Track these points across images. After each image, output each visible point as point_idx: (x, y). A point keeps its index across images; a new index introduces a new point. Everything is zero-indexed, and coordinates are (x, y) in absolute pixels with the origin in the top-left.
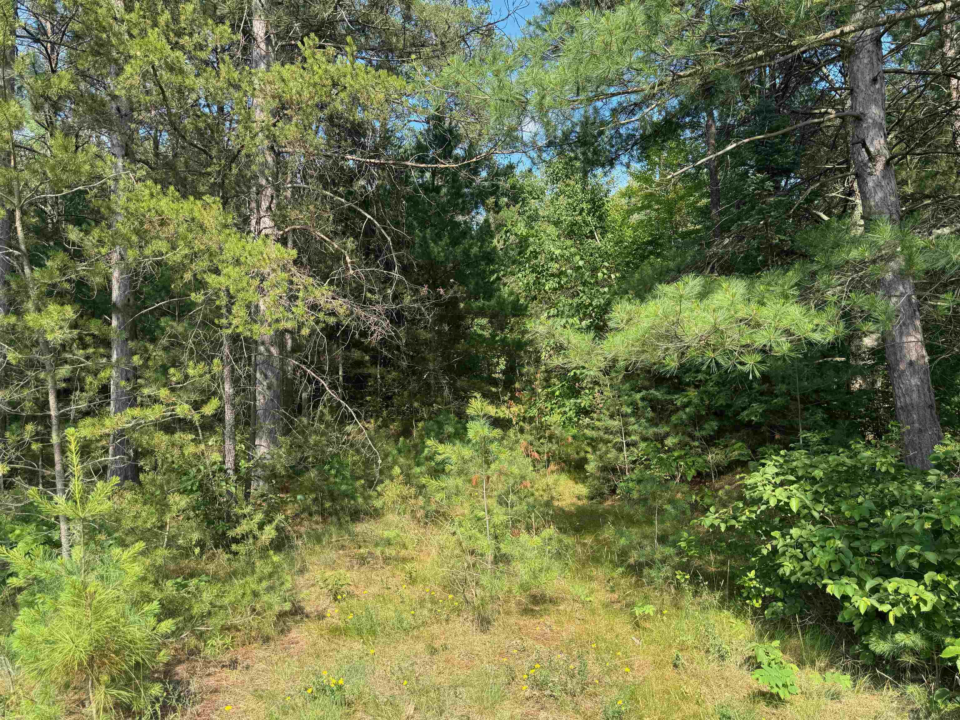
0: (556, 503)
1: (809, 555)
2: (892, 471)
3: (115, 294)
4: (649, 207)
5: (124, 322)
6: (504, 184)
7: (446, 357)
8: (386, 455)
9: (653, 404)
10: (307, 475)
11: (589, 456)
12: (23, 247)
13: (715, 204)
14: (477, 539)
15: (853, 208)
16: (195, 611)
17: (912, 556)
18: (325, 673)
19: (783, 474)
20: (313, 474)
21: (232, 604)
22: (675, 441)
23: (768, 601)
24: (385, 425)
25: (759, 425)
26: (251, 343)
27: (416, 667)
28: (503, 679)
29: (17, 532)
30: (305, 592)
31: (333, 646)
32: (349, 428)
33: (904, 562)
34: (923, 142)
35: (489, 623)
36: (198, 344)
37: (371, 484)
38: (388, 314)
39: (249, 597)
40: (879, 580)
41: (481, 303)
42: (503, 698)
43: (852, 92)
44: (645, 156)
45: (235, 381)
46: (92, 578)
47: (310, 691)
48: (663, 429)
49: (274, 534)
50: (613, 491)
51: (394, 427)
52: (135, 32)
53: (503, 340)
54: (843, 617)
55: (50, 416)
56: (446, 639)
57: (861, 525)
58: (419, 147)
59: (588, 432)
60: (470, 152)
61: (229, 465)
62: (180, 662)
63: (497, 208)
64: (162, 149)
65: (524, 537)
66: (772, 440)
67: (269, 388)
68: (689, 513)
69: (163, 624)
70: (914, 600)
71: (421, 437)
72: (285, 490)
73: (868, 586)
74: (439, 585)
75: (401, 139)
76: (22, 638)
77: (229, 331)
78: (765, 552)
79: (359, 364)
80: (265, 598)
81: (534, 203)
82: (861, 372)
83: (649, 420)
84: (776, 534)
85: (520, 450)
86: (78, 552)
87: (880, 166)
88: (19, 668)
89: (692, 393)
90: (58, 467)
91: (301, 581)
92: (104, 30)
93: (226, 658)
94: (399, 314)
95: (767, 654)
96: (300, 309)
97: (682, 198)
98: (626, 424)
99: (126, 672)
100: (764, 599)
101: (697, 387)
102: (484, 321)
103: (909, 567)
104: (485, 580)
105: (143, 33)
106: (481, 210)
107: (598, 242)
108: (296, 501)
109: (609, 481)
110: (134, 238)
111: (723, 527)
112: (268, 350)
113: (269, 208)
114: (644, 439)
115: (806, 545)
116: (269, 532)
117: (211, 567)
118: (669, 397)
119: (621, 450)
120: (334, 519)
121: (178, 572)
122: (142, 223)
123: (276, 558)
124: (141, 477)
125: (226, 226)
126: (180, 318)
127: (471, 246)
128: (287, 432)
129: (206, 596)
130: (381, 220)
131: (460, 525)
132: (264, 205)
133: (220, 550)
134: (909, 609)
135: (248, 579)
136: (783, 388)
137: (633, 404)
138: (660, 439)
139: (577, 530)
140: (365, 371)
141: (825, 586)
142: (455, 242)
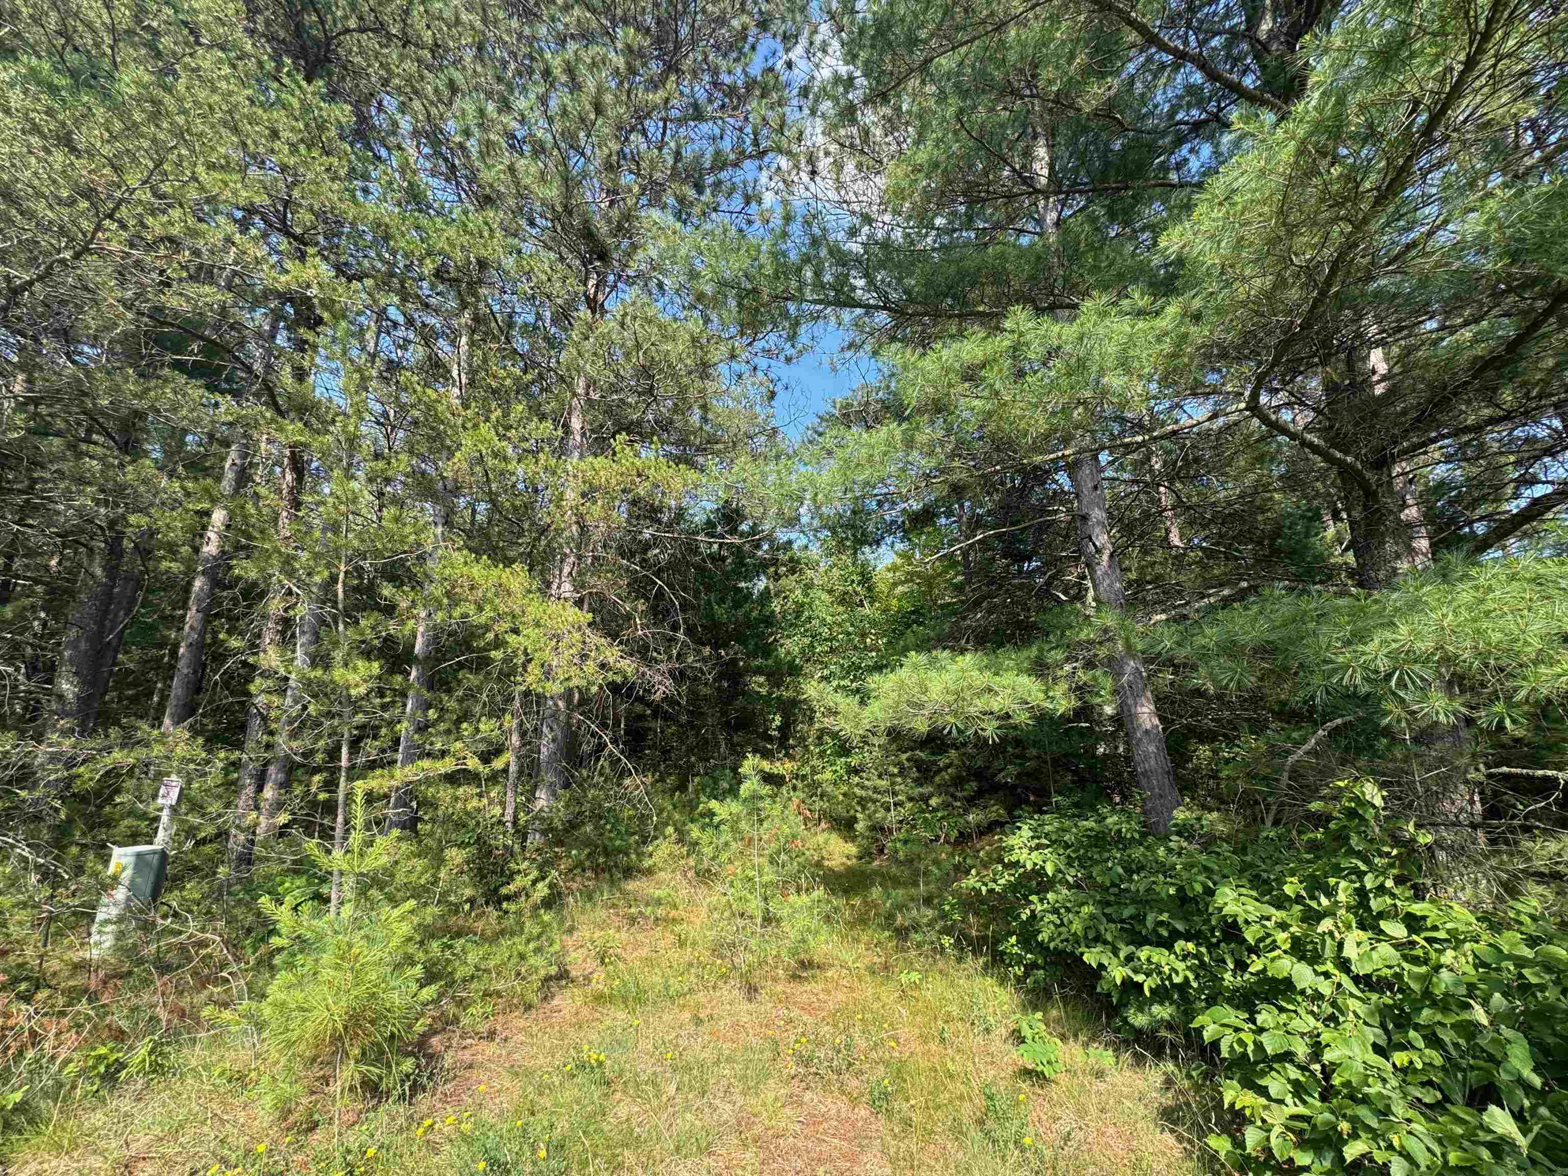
0: (826, 863)
1: (1065, 920)
2: (1137, 836)
3: (418, 648)
4: (912, 581)
5: (423, 675)
6: (782, 557)
7: (724, 713)
8: (661, 811)
9: (918, 764)
10: (583, 830)
11: (858, 815)
12: (340, 606)
13: (968, 581)
14: (747, 901)
15: (1087, 590)
16: (458, 975)
17: (1162, 923)
18: (586, 1047)
19: (1039, 838)
20: (589, 828)
21: (496, 967)
22: (939, 801)
23: (1030, 968)
24: (662, 780)
25: (1014, 787)
26: (541, 699)
27: (680, 1041)
28: (768, 1054)
29: (287, 885)
30: (574, 955)
31: (597, 1015)
32: (627, 782)
33: (1155, 931)
34: (1141, 537)
35: (756, 990)
36: (491, 697)
37: (645, 840)
38: (671, 673)
39: (515, 960)
40: (1133, 948)
41: (759, 662)
42: (768, 1076)
43: (1077, 496)
44: (906, 538)
45: (523, 734)
46: (357, 938)
47: (568, 1068)
48: (927, 789)
49: (546, 891)
50: (881, 851)
51: (671, 781)
52: (469, 425)
53: (778, 698)
54: (1102, 987)
55: (340, 768)
56: (712, 1008)
57: (1111, 890)
58: (710, 524)
59: (857, 790)
60: (754, 530)
61: (508, 818)
62: (436, 1033)
63: (777, 577)
64: (478, 517)
65: (793, 898)
66: (1027, 802)
67: (554, 740)
68: (952, 873)
69: (425, 991)
70: (1166, 969)
71: (697, 792)
72: (560, 843)
73: (1122, 955)
74: (707, 949)
75: (694, 515)
76: (274, 1004)
77: (523, 688)
78: (1024, 917)
79: (641, 717)
80: (532, 961)
81: (809, 573)
82: (1103, 737)
83: (915, 780)
84: (1034, 898)
85: (793, 806)
86: (347, 911)
87: (1105, 557)
88: (264, 1040)
89: (953, 753)
90: (340, 819)
91: (569, 941)
92: (442, 422)
93: (483, 1028)
94: (682, 673)
95: (1031, 1027)
96: (590, 667)
97: (940, 575)
98: (893, 784)
99: (379, 1045)
100: (1025, 966)
101: (957, 749)
102: (762, 679)
103: (1160, 936)
104: (753, 943)
105: (476, 426)
106: (763, 577)
107: (867, 610)
108: (569, 856)
109: (877, 840)
110: (445, 601)
111: (984, 889)
112: (556, 705)
113: (570, 573)
114: (911, 799)
115: (1062, 911)
116: (542, 890)
117: (480, 925)
118: (933, 758)
119: (888, 810)
120: (607, 876)
121: (446, 930)
122: (453, 587)
123: (546, 918)
124: (419, 826)
125: (530, 592)
126: (478, 670)
127: (751, 610)
128: (567, 786)
129: (472, 957)
130: (671, 586)
131: (732, 886)
132: (566, 570)
133: (491, 908)
134: (1162, 980)
135: (516, 939)
136: (1034, 752)
137: (899, 764)
138: (925, 799)
139: (847, 892)
140: (646, 724)
141: (1082, 954)
142: (737, 605)
